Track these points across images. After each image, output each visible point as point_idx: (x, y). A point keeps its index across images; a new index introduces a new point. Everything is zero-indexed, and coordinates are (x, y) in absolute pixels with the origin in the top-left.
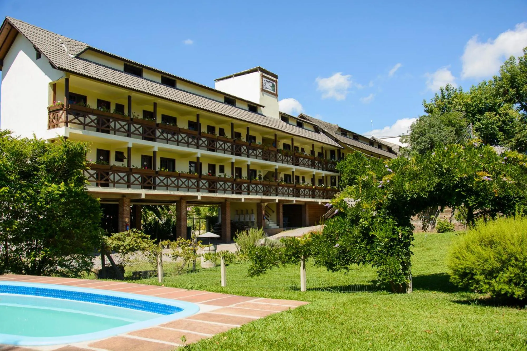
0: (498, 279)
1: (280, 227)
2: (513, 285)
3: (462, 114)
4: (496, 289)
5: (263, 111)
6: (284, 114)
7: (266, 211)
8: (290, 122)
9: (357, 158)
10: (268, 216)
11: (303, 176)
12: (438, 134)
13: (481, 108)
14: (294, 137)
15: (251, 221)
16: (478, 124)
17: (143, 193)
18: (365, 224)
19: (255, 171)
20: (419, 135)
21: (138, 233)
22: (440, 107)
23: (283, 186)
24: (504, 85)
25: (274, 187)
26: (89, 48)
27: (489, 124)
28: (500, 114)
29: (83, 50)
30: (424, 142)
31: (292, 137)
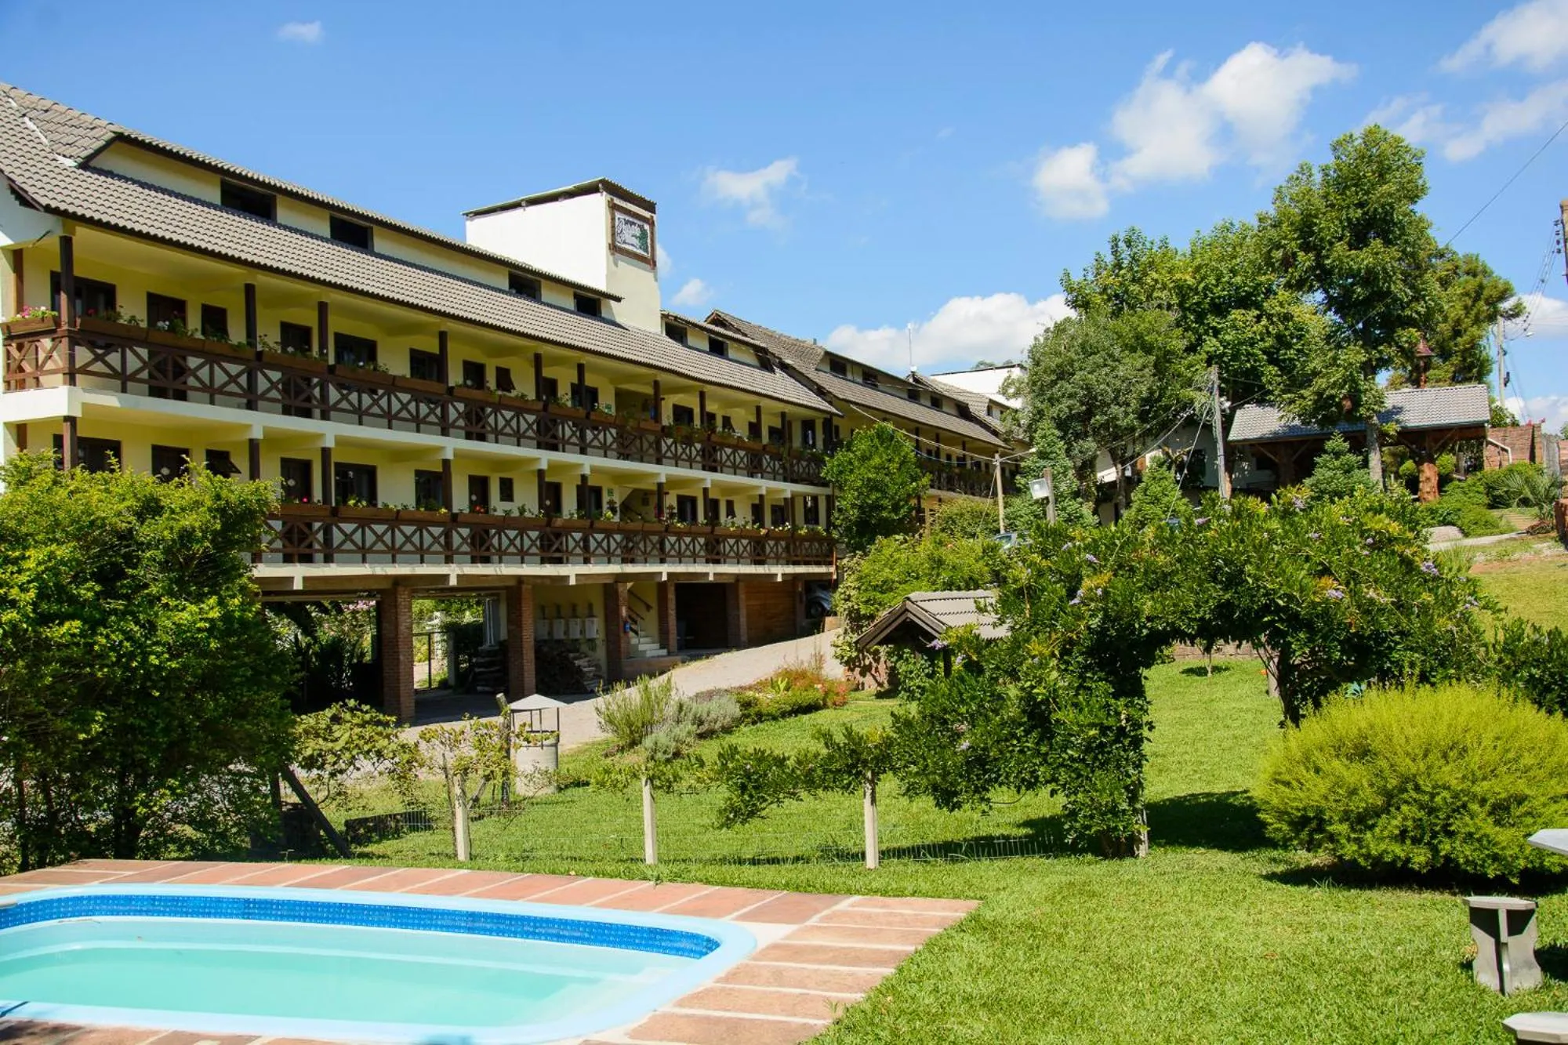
0: (1377, 830)
1: (669, 654)
2: (1408, 842)
3: (1172, 316)
4: (1374, 852)
5: (617, 311)
6: (676, 318)
7: (629, 608)
8: (691, 340)
9: (882, 444)
10: (635, 622)
11: (730, 498)
12: (1106, 375)
13: (1219, 297)
14: (708, 388)
15: (588, 637)
16: (1211, 344)
17: (298, 574)
18: (1038, 694)
19: (597, 491)
20: (1054, 377)
21: (361, 711)
22: (1109, 291)
23: (680, 535)
24: (1283, 242)
25: (655, 539)
26: (120, 137)
27: (1241, 343)
28: (1270, 317)
29: (101, 143)
30: (1071, 396)
31: (702, 388)
